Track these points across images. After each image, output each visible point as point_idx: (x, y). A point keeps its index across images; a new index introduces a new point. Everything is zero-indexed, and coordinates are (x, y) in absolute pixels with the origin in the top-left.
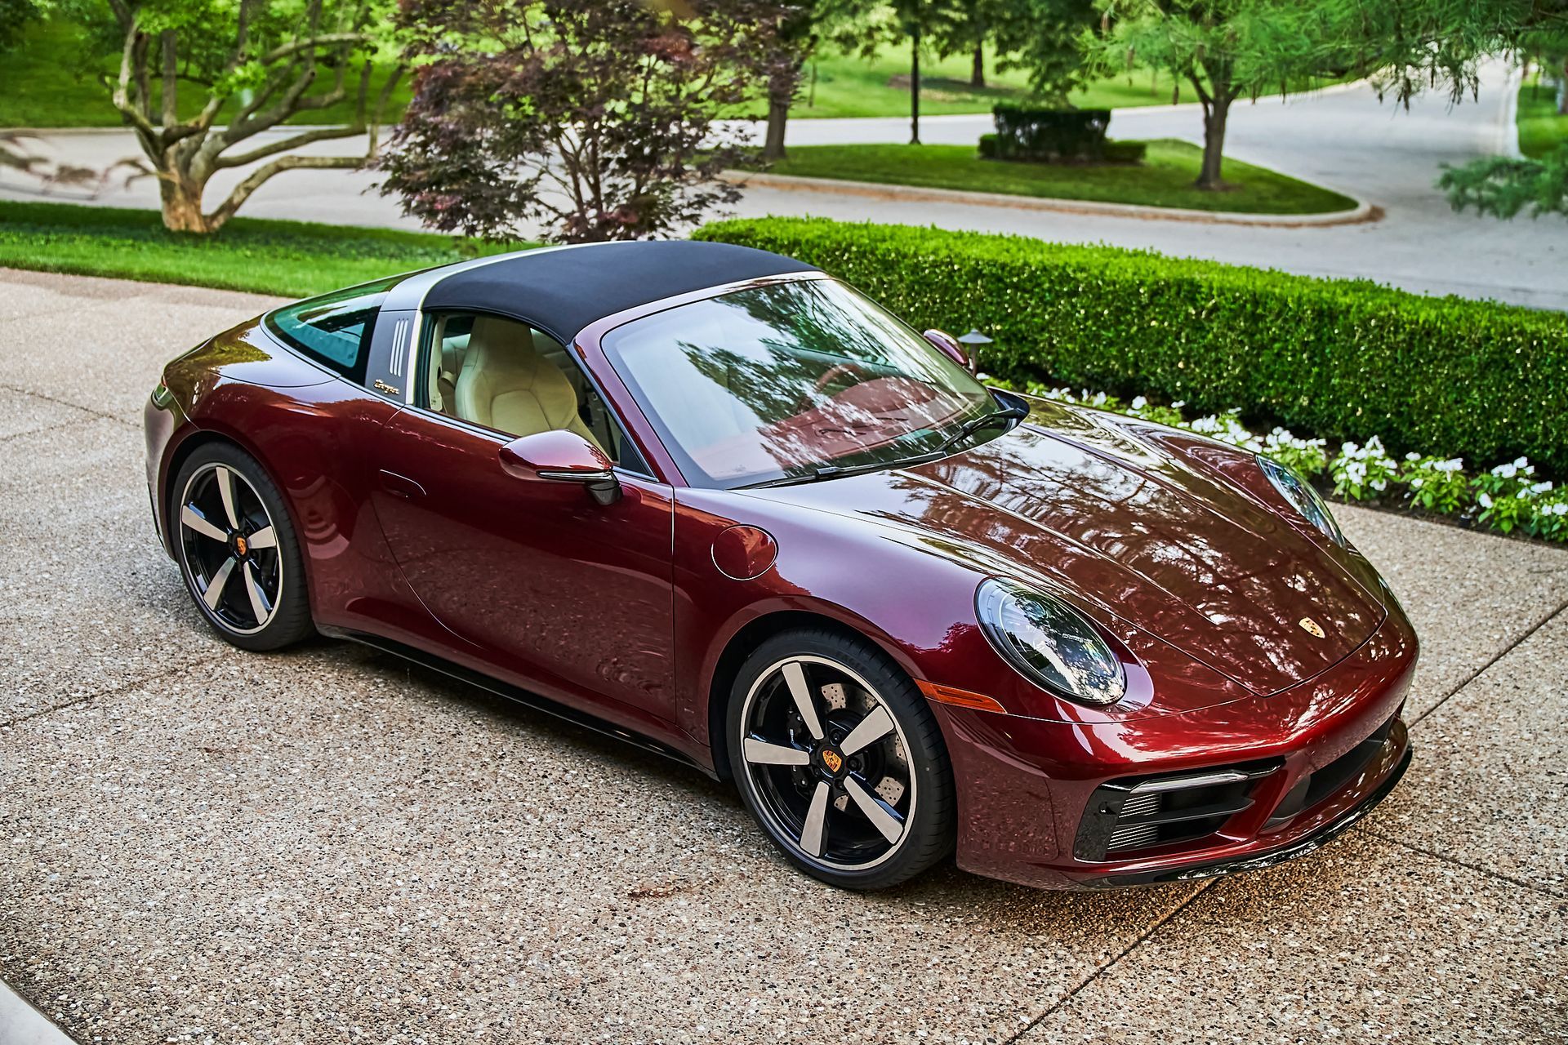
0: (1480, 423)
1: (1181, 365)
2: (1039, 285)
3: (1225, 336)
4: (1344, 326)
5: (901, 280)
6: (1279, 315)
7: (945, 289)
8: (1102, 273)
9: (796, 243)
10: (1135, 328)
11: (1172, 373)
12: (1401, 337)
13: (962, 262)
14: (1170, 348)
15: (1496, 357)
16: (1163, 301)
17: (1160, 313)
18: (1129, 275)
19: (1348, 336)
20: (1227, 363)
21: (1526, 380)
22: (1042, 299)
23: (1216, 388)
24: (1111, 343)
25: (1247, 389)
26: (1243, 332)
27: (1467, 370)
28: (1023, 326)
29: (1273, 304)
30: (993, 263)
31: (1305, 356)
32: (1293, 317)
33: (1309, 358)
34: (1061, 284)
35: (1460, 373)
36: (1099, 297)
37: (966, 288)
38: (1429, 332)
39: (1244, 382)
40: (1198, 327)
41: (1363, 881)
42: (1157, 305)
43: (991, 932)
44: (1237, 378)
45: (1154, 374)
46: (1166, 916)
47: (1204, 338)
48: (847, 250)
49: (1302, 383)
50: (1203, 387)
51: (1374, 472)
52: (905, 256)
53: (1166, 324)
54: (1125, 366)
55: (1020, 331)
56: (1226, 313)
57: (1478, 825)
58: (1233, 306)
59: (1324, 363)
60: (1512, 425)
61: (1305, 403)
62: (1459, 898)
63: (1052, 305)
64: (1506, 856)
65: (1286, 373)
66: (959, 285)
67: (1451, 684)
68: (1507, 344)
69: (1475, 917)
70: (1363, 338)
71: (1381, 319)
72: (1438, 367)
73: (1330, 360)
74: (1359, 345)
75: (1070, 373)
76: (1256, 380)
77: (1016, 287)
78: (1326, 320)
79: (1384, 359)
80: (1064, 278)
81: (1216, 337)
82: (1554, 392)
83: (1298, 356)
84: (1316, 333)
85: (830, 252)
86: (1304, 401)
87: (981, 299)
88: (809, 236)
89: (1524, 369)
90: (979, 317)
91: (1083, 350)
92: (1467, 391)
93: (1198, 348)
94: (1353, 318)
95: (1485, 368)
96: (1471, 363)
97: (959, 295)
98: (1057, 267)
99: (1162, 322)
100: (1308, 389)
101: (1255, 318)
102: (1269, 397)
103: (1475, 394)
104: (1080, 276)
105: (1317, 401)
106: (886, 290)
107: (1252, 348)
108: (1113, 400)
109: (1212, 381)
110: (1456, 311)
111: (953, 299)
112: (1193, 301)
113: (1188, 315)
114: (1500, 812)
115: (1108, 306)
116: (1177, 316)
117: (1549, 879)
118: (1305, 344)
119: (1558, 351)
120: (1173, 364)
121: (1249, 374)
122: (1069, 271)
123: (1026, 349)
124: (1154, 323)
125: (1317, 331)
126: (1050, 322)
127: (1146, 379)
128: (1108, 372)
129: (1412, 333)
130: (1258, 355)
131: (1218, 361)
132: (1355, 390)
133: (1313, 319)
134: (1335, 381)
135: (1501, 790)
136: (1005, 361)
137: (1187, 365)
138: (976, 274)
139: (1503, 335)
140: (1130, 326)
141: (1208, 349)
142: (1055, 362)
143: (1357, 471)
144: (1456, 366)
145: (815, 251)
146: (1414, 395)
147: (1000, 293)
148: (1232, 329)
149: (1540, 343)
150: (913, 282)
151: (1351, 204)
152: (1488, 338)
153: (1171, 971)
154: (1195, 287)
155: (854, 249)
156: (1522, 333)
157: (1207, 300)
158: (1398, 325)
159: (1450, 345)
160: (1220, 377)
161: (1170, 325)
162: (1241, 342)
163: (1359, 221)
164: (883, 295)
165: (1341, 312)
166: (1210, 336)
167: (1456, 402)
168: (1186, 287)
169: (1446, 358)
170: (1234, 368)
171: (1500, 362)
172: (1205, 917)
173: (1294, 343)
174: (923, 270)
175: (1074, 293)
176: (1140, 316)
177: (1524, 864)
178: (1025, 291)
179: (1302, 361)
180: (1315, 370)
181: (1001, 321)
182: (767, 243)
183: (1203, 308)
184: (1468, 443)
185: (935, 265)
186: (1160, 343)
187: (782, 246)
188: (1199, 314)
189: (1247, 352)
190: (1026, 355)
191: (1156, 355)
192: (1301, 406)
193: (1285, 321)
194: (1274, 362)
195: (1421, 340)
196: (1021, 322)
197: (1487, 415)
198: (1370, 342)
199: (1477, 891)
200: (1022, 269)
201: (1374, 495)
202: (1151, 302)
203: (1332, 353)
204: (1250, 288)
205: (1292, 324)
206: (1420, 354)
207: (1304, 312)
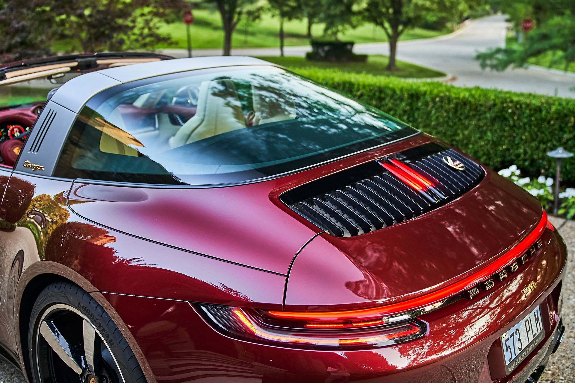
0: (492, 149)
4: (423, 102)
6: (392, 97)
12: (451, 106)
15: (499, 114)
19: (426, 106)
21: (514, 126)
27: (485, 121)
29: (389, 92)
32: (399, 98)
35: (481, 123)
38: (465, 103)
60: (508, 149)
68: (504, 108)
70: (433, 107)
71: (441, 97)
72: (470, 121)
74: (430, 112)
78: (415, 99)
79: (444, 118)
82: (529, 132)
89: (513, 120)
92: (485, 133)
94: (428, 98)
95: (493, 120)
96: (486, 118)
103: (489, 134)
110: (479, 92)
118: (405, 112)
119: (530, 110)
125: (410, 104)
129: (457, 104)
133: (408, 99)
139: (502, 103)
144: (479, 120)
146: (458, 135)
149: (521, 107)
151: (444, 75)
152: (495, 105)
156: (512, 101)
158: (449, 100)
159: (476, 109)
163: (447, 81)
165: (422, 95)
167: (480, 138)
168: (347, 85)
169: (474, 116)
171: (501, 117)
183: (356, 95)
184: (486, 160)
193: (395, 100)
195: (461, 107)
197: (495, 144)
198: (436, 109)
203: (418, 115)
204: (378, 84)
205: (398, 102)
206: (461, 114)
207: (403, 95)
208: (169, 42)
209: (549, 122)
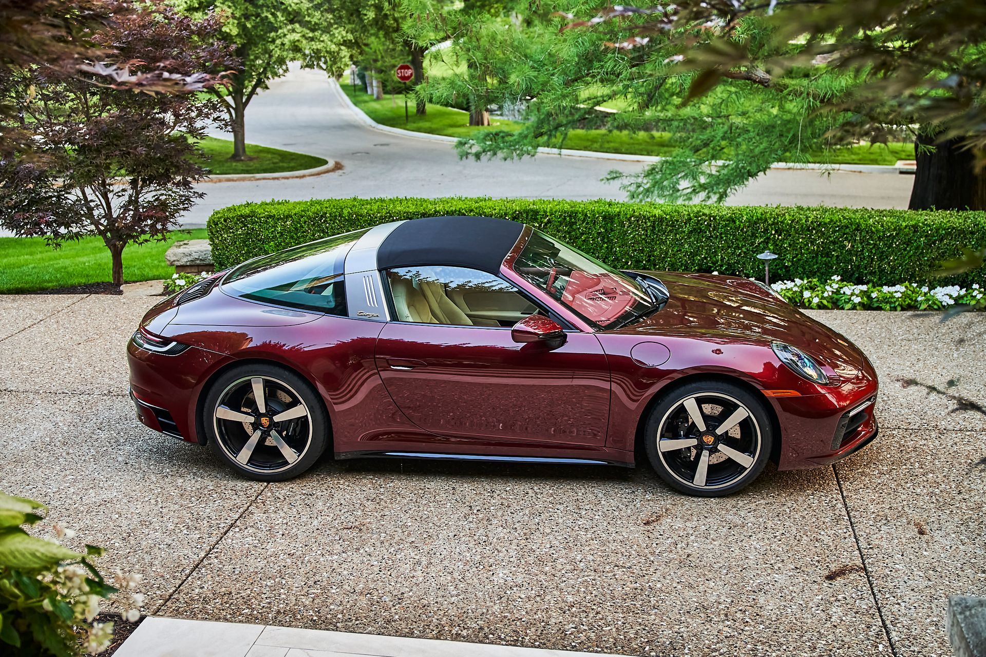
0: (690, 259)
4: (619, 222)
6: (583, 221)
9: (288, 217)
12: (649, 224)
21: (711, 236)
29: (579, 216)
31: (599, 239)
33: (601, 240)
38: (661, 220)
43: (790, 495)
59: (610, 241)
60: (705, 258)
62: (909, 439)
69: (921, 444)
70: (629, 227)
71: (636, 217)
73: (613, 240)
74: (627, 231)
78: (609, 220)
79: (641, 236)
83: (596, 240)
88: (296, 211)
89: (710, 231)
92: (682, 245)
94: (623, 218)
95: (690, 233)
96: (683, 232)
98: (456, 210)
101: (572, 224)
103: (686, 246)
104: (470, 214)
112: (536, 220)
118: (599, 234)
119: (724, 221)
122: (464, 212)
125: (605, 227)
129: (654, 222)
132: (627, 253)
133: (602, 221)
134: (616, 250)
149: (714, 218)
151: (326, 162)
152: (690, 219)
154: (536, 212)
159: (673, 225)
163: (327, 172)
165: (616, 216)
167: (677, 251)
168: (530, 213)
171: (697, 230)
172: (846, 469)
173: (594, 234)
180: (605, 245)
182: (268, 218)
197: (693, 255)
198: (633, 228)
199: (910, 436)
206: (659, 231)
209: (742, 230)
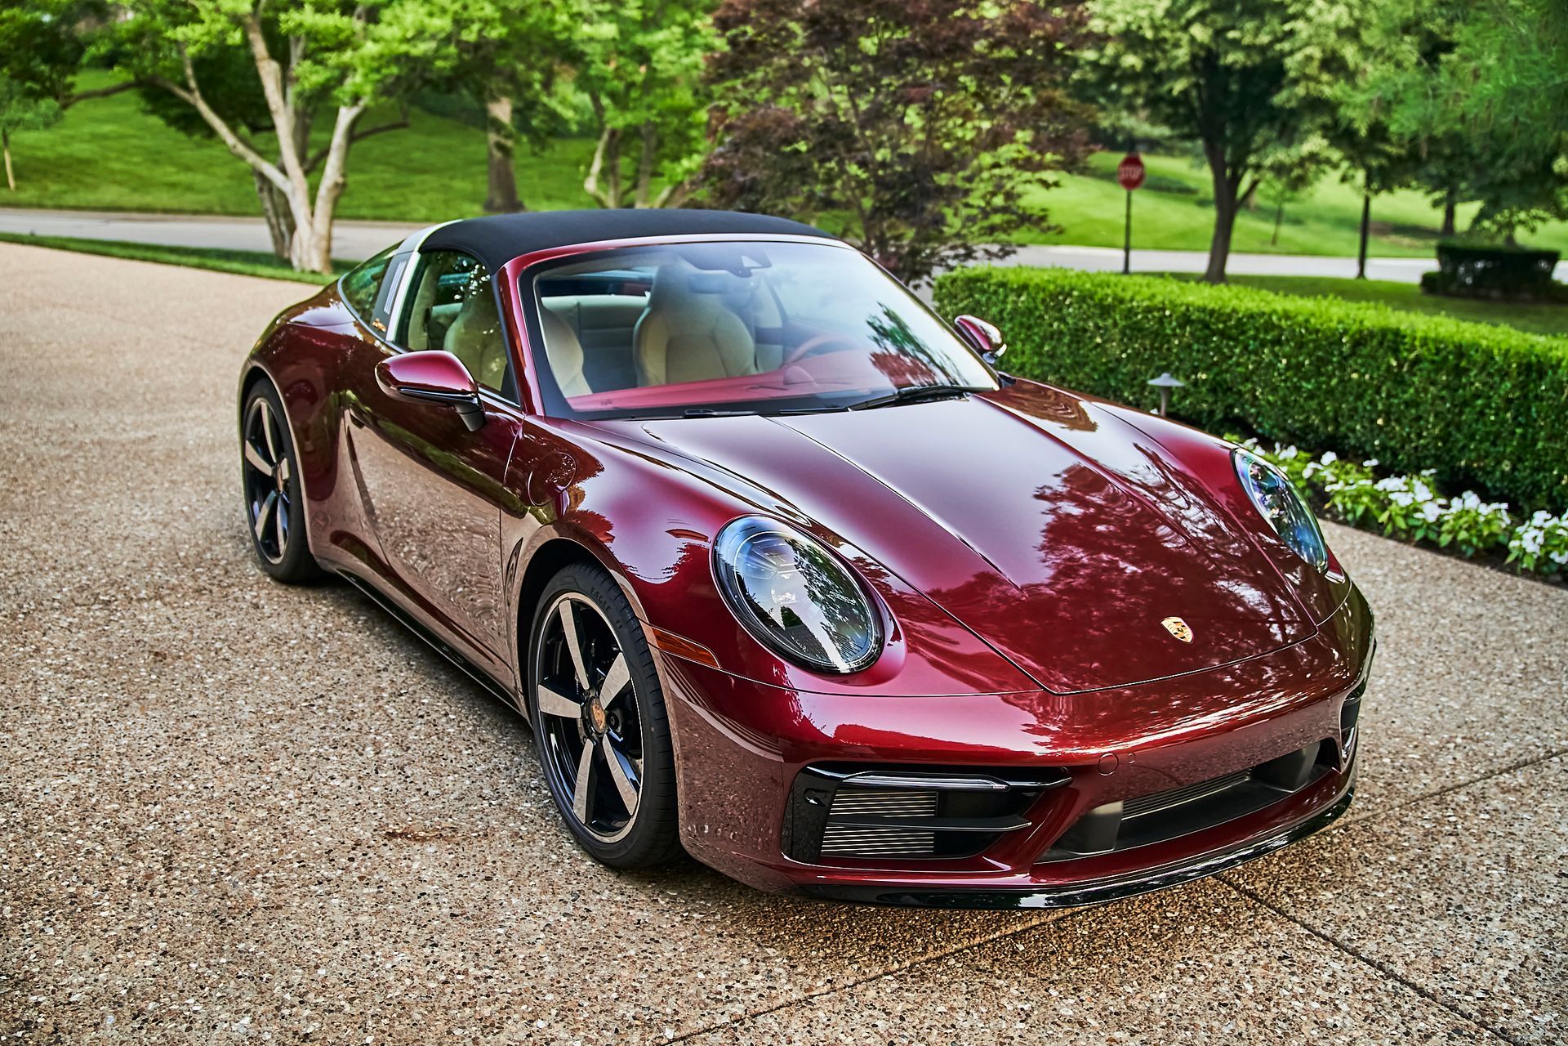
1: (1380, 422)
2: (1244, 333)
3: (1426, 391)
4: (1552, 382)
5: (1115, 324)
6: (1483, 368)
7: (1157, 334)
8: (1307, 321)
9: (1024, 288)
10: (1334, 382)
11: (1372, 431)
13: (1174, 306)
14: (1371, 402)
16: (1365, 351)
17: (1362, 365)
18: (1333, 325)
19: (1556, 392)
20: (1427, 421)
22: (1246, 347)
23: (1416, 448)
24: (1311, 396)
25: (1449, 451)
26: (1446, 386)
28: (1228, 376)
29: (1478, 357)
30: (1203, 310)
31: (1509, 415)
32: (1499, 371)
33: (1515, 418)
34: (1266, 332)
36: (1301, 345)
37: (1175, 335)
39: (1444, 443)
40: (1400, 382)
41: (1216, 957)
42: (1360, 356)
43: (720, 935)
44: (1437, 438)
45: (1354, 431)
46: (939, 953)
47: (1404, 392)
48: (1069, 295)
49: (1505, 446)
50: (1403, 447)
51: (1556, 542)
52: (1122, 301)
53: (1367, 377)
54: (1325, 422)
55: (1225, 381)
56: (1426, 365)
57: (1418, 917)
58: (1436, 358)
59: (1530, 423)
61: (1507, 469)
62: (1325, 996)
63: (1256, 354)
64: (1427, 959)
65: (1488, 433)
66: (1169, 331)
67: (1507, 762)
69: (1330, 1021)
73: (1535, 420)
75: (1273, 427)
76: (1457, 441)
77: (1222, 334)
78: (1534, 375)
80: (1269, 326)
81: (1417, 391)
83: (1501, 414)
84: (1522, 389)
85: (1054, 296)
86: (1506, 466)
87: (1189, 346)
88: (1037, 280)
90: (1187, 365)
91: (1285, 404)
93: (1399, 405)
94: (1563, 373)
97: (1169, 342)
98: (1263, 314)
99: (1363, 375)
100: (1512, 453)
101: (1459, 372)
102: (1469, 460)
104: (1283, 323)
105: (1520, 466)
106: (1102, 336)
107: (1454, 406)
108: (1303, 455)
109: (1411, 441)
111: (1162, 346)
112: (1396, 352)
113: (1390, 367)
114: (1460, 907)
115: (1309, 355)
116: (1378, 368)
117: (1467, 994)
118: (1509, 401)
120: (1373, 421)
121: (1450, 434)
122: (1274, 318)
123: (1230, 401)
124: (1355, 376)
126: (1253, 372)
127: (1346, 437)
128: (1308, 427)
130: (1461, 413)
131: (1419, 418)
132: (1561, 455)
133: (1519, 374)
134: (1540, 445)
135: (1482, 883)
136: (1211, 413)
137: (1387, 421)
138: (1185, 320)
140: (1330, 378)
141: (1408, 404)
142: (1258, 414)
143: (1534, 539)
145: (1041, 295)
147: (1206, 341)
148: (1433, 383)
150: (1125, 327)
153: (888, 1014)
154: (1399, 337)
155: (1075, 293)
157: (1410, 351)
160: (1420, 436)
161: (1371, 378)
162: (1443, 398)
164: (1099, 340)
165: (1552, 367)
166: (1412, 391)
168: (1390, 337)
170: (1434, 426)
172: (983, 962)
173: (1496, 401)
174: (1136, 314)
175: (1277, 342)
176: (1342, 367)
177: (1445, 970)
178: (1230, 338)
179: (1505, 421)
180: (1519, 431)
181: (1207, 370)
183: (1406, 359)
185: (1148, 310)
186: (1360, 397)
187: (1012, 290)
188: (1400, 366)
189: (1449, 410)
190: (1231, 407)
191: (1355, 409)
192: (1503, 472)
193: (1490, 375)
194: (1477, 421)
196: (1227, 371)
199: (1355, 991)
200: (1229, 316)
201: (1554, 568)
202: (1353, 353)
203: (1538, 413)
204: (1456, 339)
205: (1497, 379)
207: (1509, 366)
208: (1044, 225)
